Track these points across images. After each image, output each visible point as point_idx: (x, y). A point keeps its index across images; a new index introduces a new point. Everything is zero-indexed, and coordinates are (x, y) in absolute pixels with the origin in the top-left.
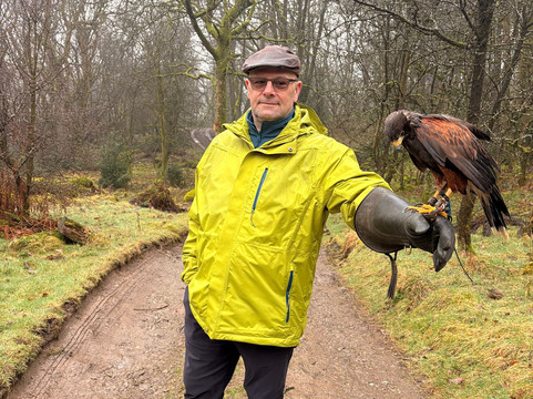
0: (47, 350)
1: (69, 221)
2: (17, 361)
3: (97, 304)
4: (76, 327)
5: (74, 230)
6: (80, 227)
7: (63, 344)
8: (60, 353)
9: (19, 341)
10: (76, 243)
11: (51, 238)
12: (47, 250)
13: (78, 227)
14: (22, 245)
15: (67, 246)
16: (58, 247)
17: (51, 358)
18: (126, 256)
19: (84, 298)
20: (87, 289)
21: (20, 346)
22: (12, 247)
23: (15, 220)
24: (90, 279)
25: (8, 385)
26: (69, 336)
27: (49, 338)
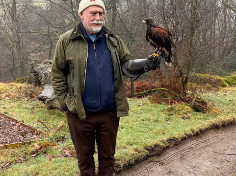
0: (151, 159)
1: (198, 99)
2: (131, 158)
3: (192, 144)
4: (173, 152)
5: (200, 104)
6: (205, 103)
7: (162, 158)
8: (157, 162)
9: (136, 150)
10: (200, 111)
11: (187, 107)
12: (184, 113)
13: (204, 103)
14: (171, 109)
15: (195, 113)
16: (190, 112)
17: (152, 163)
18: (224, 122)
19: (184, 139)
20: (187, 135)
21: (135, 153)
22: (167, 109)
23: (177, 96)
24: (192, 130)
25: (122, 166)
26: (167, 156)
27: (154, 153)
